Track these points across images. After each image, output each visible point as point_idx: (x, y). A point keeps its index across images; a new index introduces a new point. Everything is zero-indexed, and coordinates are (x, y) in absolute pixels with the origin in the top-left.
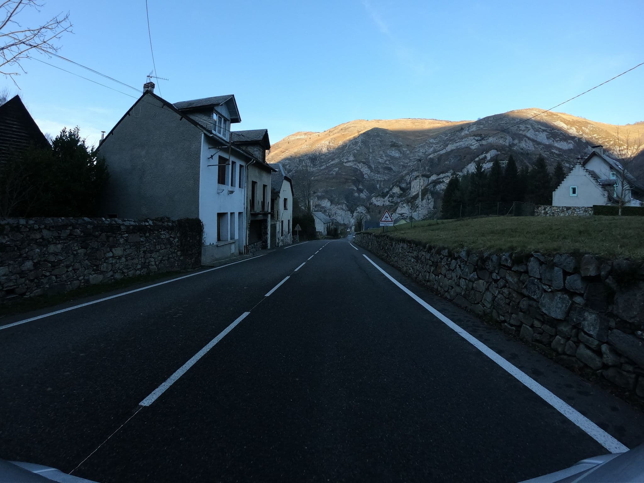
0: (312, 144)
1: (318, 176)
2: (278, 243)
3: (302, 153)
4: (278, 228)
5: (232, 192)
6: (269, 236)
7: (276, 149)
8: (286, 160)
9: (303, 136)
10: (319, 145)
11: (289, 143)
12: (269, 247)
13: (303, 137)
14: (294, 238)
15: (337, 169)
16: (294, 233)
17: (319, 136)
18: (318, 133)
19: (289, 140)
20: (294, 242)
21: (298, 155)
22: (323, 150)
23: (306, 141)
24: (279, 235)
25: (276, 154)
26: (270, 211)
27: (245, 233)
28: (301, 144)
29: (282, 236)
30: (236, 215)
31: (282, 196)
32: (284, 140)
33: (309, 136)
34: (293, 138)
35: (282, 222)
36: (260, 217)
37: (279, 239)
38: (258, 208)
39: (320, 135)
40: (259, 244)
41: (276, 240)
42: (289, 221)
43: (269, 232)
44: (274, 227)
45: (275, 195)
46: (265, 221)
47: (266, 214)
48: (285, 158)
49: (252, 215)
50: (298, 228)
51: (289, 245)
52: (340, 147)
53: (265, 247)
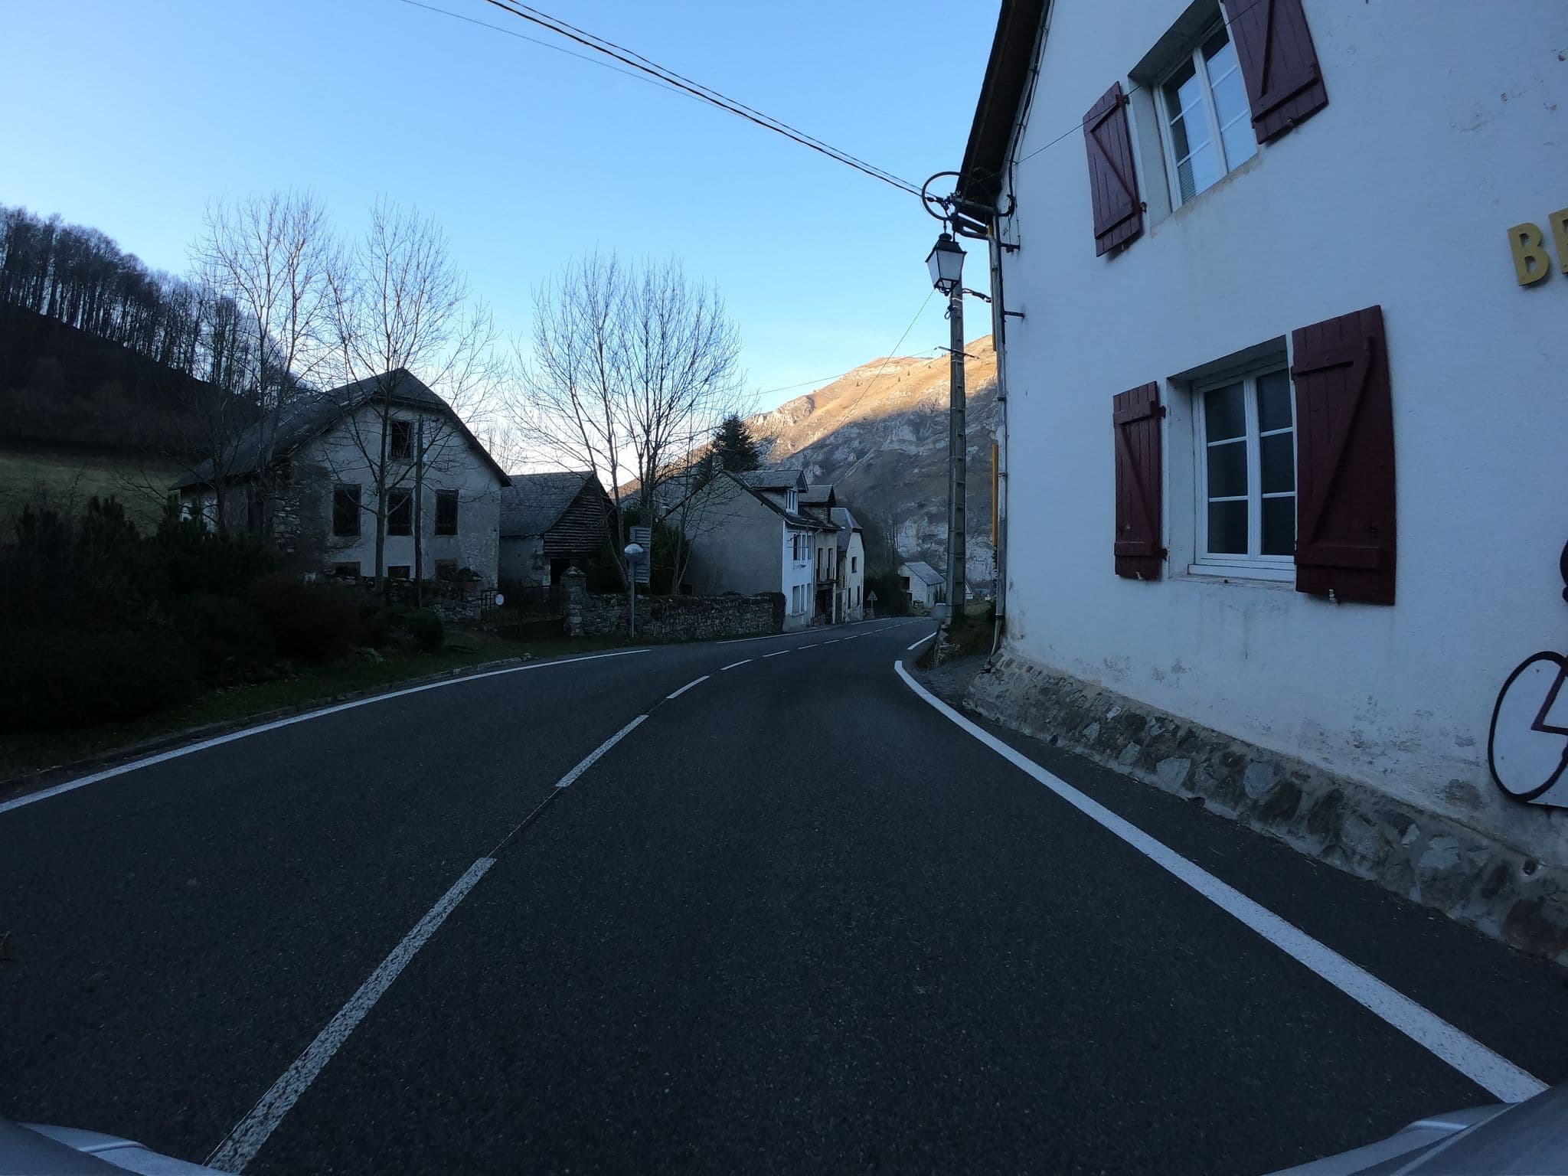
0: (914, 389)
1: (929, 465)
2: (844, 618)
3: (890, 411)
4: (844, 599)
5: (804, 566)
6: (834, 608)
7: (829, 401)
8: (852, 427)
9: (893, 367)
10: (931, 390)
11: (858, 386)
12: (834, 622)
13: (891, 369)
14: (865, 612)
15: (973, 448)
16: (867, 604)
17: (930, 367)
18: (929, 358)
19: (858, 377)
20: (865, 618)
21: (882, 416)
22: (940, 402)
23: (899, 381)
24: (845, 608)
25: (828, 412)
26: (835, 578)
27: (813, 605)
28: (888, 388)
29: (849, 608)
30: (806, 586)
31: (849, 556)
32: (846, 377)
33: (907, 368)
34: (869, 374)
35: (850, 589)
36: (825, 587)
37: (845, 612)
38: (823, 578)
39: (931, 365)
40: (823, 617)
41: (841, 613)
42: (858, 587)
43: (834, 604)
44: (839, 596)
45: (842, 555)
46: (830, 591)
47: (831, 584)
48: (850, 423)
49: (818, 585)
50: (873, 597)
51: (858, 621)
52: (982, 393)
53: (829, 621)
